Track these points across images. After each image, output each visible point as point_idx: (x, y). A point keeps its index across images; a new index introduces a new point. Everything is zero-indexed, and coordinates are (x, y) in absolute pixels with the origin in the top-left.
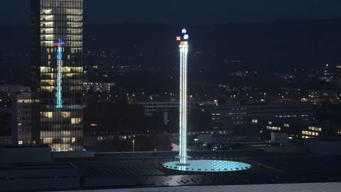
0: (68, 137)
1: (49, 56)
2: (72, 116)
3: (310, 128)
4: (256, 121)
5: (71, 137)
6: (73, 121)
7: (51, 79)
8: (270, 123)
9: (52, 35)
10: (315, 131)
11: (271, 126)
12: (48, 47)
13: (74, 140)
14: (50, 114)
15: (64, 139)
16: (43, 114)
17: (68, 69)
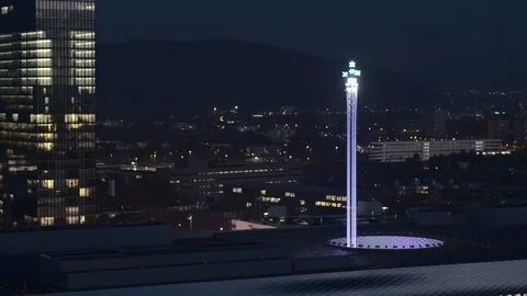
0: (75, 215)
1: (47, 99)
2: (81, 186)
3: (328, 197)
4: (240, 190)
5: (79, 215)
6: (82, 192)
7: (48, 132)
8: (264, 192)
9: (49, 69)
10: (336, 202)
11: (266, 196)
12: (44, 86)
13: (83, 219)
14: (50, 184)
15: (70, 218)
16: (41, 183)
17: (74, 117)
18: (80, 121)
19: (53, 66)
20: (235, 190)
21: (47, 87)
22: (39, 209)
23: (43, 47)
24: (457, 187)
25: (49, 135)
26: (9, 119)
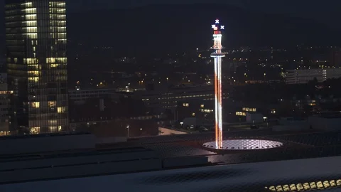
0: (55, 126)
1: (34, 48)
2: (58, 106)
3: (244, 109)
4: (187, 105)
5: (58, 126)
6: (59, 110)
7: (35, 70)
8: (203, 106)
9: (35, 28)
13: (60, 128)
14: (37, 105)
15: (51, 128)
16: (31, 105)
17: (53, 60)
18: (56, 62)
19: (38, 25)
20: (184, 105)
21: (33, 39)
22: (30, 122)
23: (31, 12)
24: (335, 100)
25: (37, 72)
26: (13, 62)
